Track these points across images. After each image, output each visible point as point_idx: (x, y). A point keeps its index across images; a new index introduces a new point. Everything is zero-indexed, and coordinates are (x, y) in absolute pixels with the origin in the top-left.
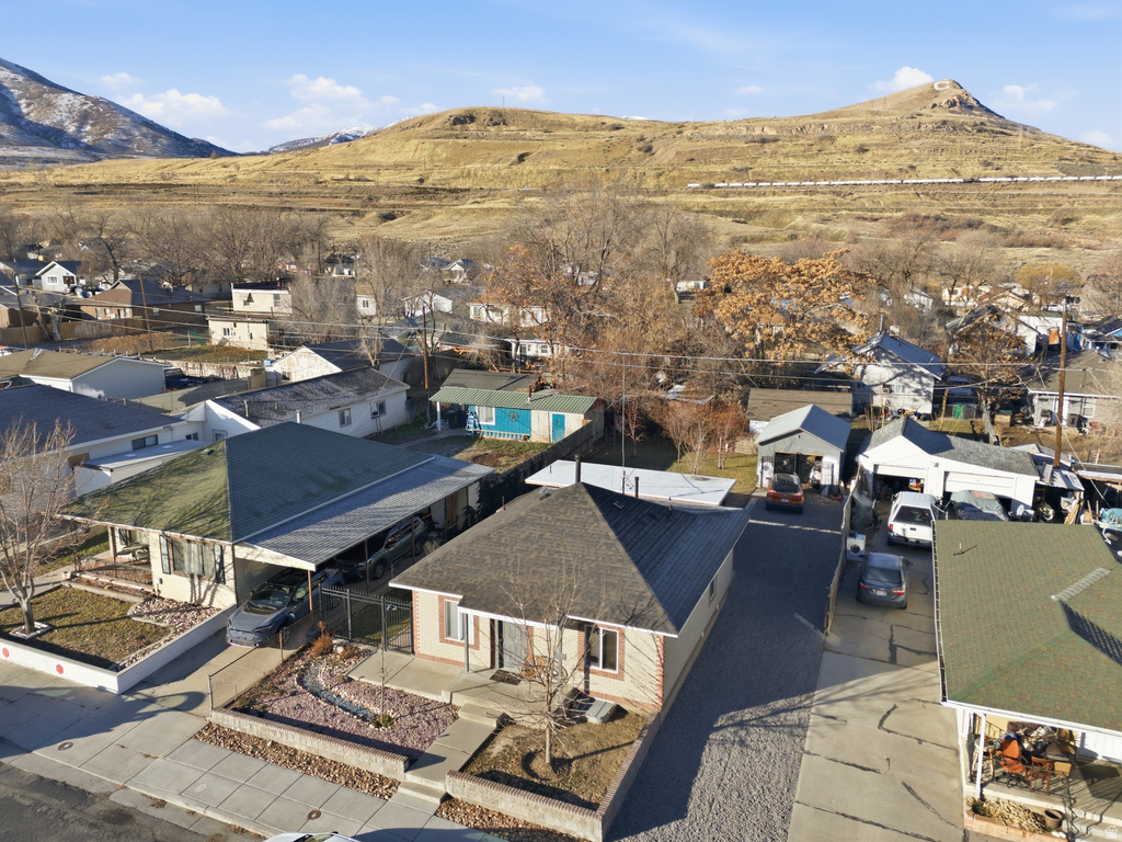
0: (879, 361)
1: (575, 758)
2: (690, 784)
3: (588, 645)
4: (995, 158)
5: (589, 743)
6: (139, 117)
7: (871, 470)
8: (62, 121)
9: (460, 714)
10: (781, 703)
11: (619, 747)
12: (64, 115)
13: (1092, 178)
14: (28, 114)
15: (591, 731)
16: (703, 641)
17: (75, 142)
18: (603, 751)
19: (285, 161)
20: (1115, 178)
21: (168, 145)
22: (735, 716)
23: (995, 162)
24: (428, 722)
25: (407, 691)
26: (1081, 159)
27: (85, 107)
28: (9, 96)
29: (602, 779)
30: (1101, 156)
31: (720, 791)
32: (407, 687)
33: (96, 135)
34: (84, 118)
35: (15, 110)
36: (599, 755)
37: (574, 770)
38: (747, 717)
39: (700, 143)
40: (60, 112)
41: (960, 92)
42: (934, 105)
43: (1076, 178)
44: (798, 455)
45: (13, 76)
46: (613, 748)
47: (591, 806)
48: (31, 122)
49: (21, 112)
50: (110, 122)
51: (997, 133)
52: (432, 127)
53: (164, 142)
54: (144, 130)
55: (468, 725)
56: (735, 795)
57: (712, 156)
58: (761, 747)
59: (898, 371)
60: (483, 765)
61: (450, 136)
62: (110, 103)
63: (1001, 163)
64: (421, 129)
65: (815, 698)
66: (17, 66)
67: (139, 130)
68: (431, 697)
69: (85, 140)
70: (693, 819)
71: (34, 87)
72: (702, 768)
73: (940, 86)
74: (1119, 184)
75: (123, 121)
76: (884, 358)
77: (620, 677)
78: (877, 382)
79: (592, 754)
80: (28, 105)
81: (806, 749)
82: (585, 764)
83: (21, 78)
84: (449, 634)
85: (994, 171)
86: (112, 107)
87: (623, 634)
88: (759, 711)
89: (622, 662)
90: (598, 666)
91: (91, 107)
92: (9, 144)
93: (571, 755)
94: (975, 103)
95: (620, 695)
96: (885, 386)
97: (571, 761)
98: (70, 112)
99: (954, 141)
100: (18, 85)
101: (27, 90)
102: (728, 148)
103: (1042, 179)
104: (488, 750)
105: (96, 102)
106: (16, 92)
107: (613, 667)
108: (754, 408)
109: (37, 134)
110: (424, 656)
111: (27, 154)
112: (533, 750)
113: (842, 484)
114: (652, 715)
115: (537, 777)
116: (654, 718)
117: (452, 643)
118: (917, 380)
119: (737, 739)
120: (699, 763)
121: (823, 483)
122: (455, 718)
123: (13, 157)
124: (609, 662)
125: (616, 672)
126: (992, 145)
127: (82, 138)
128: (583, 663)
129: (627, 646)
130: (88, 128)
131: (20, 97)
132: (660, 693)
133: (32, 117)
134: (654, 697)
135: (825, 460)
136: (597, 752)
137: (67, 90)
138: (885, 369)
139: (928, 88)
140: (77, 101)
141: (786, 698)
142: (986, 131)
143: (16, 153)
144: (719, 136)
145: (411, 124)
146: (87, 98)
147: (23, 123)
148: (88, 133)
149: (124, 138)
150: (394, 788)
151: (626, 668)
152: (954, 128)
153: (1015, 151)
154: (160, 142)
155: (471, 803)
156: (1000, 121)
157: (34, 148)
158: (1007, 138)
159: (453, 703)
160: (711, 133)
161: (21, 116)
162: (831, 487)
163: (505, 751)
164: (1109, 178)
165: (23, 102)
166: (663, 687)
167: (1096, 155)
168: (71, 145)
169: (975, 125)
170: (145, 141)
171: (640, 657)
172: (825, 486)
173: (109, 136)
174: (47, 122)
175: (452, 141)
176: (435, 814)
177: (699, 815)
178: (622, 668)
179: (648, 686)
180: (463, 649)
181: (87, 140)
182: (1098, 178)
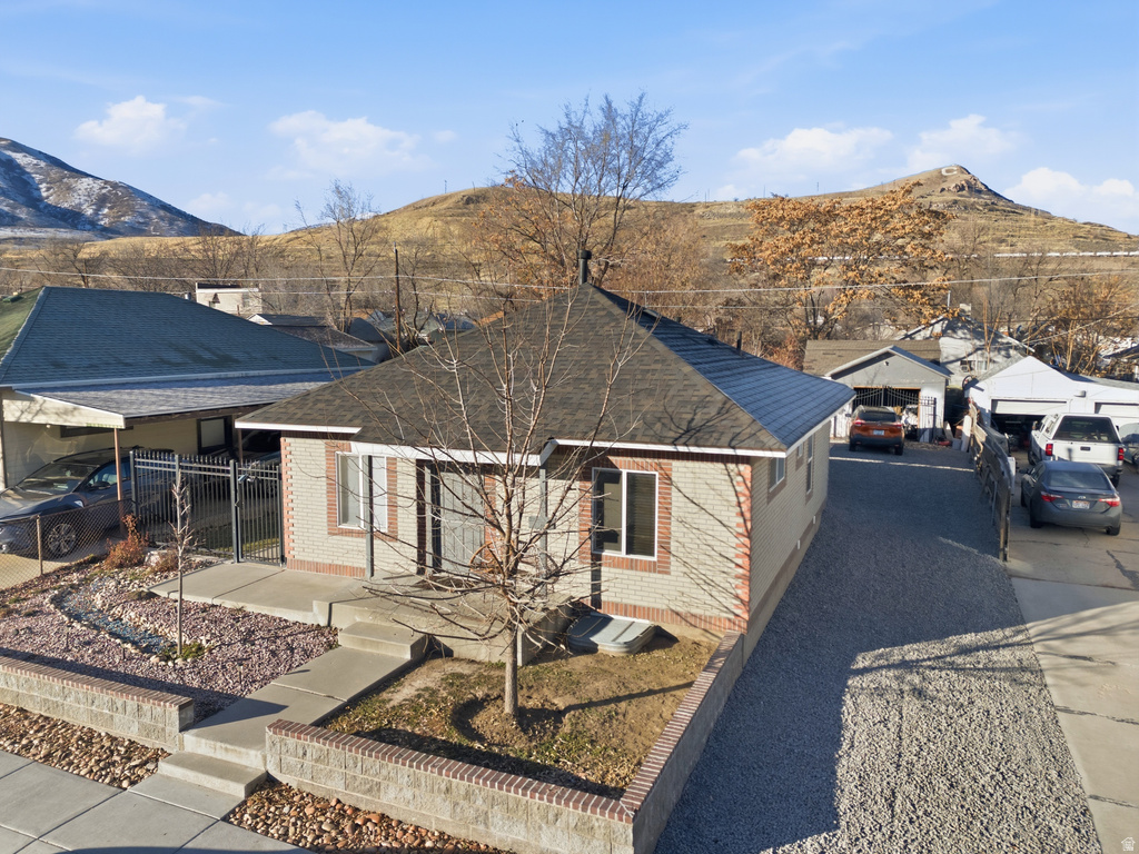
0: (955, 332)
1: (568, 709)
2: (830, 764)
3: (599, 510)
4: (1008, 236)
5: (600, 685)
6: (158, 201)
7: (987, 407)
8: (80, 204)
9: (341, 639)
10: (968, 639)
11: (664, 691)
12: (83, 198)
13: (1109, 253)
14: (47, 198)
15: (605, 666)
16: (801, 555)
17: (92, 224)
18: (631, 697)
19: (298, 238)
20: (1131, 254)
21: (185, 228)
22: (891, 654)
23: (1009, 239)
24: (274, 653)
25: (251, 608)
26: (1096, 237)
27: (104, 191)
28: (30, 181)
29: (630, 745)
30: (1115, 234)
31: (903, 774)
32: (253, 601)
33: (114, 217)
34: (102, 201)
35: (35, 193)
36: (623, 705)
37: (566, 728)
38: (912, 656)
39: (711, 221)
40: (79, 197)
41: (967, 177)
42: (943, 190)
43: (1092, 254)
44: (886, 390)
45: (35, 161)
46: (651, 692)
47: (607, 792)
48: (50, 205)
49: (40, 196)
50: (128, 205)
51: (1009, 212)
52: (445, 206)
53: (181, 224)
54: (162, 213)
55: (354, 657)
56: (942, 785)
57: (724, 233)
58: (963, 700)
59: (978, 343)
60: (366, 718)
61: (463, 215)
62: (129, 187)
63: (1015, 240)
64: (434, 208)
65: (1032, 632)
66: (40, 152)
67: (157, 213)
68: (292, 616)
69: (102, 223)
70: (855, 832)
71: (55, 172)
72: (848, 735)
73: (948, 171)
74: (1136, 259)
75: (141, 205)
76: (961, 328)
77: (662, 568)
78: (952, 358)
79: (606, 702)
80: (48, 189)
81: (1058, 702)
82: (592, 719)
83: (43, 164)
84: (345, 519)
85: (1008, 248)
86: (131, 191)
87: (667, 478)
88: (935, 648)
89: (667, 536)
90: (619, 549)
91: (109, 191)
92: (26, 226)
93: (560, 703)
94: (983, 188)
95: (661, 605)
96: (963, 363)
97: (559, 714)
98: (89, 196)
99: (966, 219)
100: (39, 171)
101: (49, 175)
102: (739, 225)
103: (1058, 254)
104: (385, 695)
105: (115, 186)
106: (38, 177)
107: (648, 550)
108: (812, 361)
109: (55, 217)
110: (302, 564)
111: (42, 235)
112: (480, 694)
113: (948, 427)
114: (729, 637)
115: (481, 739)
116: (733, 642)
117: (350, 533)
118: (1003, 353)
119: (906, 688)
120: (839, 726)
121: (921, 426)
122: (331, 646)
123: (30, 238)
124: (640, 542)
125: (655, 559)
126: (1005, 223)
127: (99, 220)
128: (589, 545)
129: (676, 499)
130: (106, 211)
131: (41, 182)
132: (743, 593)
133: (52, 200)
134: (731, 603)
135: (923, 394)
136: (618, 699)
137: (88, 175)
138: (962, 342)
139: (936, 174)
140: (96, 186)
141: (976, 632)
142: (997, 210)
143: (32, 234)
144: (730, 214)
145: (424, 204)
146: (106, 182)
147: (41, 206)
148: (106, 216)
149: (141, 220)
150: (150, 766)
151: (673, 546)
152: (966, 208)
153: (1028, 229)
154: (177, 225)
155: (319, 794)
156: (1010, 204)
157: (52, 230)
158: (1019, 217)
159: (334, 623)
160: (722, 211)
161: (40, 199)
162: (933, 430)
163: (419, 696)
164: (1126, 253)
165: (43, 186)
166: (750, 579)
167: (1110, 234)
168: (88, 227)
169: (987, 205)
170: (162, 224)
171: (702, 520)
172: (925, 430)
173: (126, 219)
174: (66, 205)
175: (464, 219)
176: (226, 819)
177: (868, 824)
178: (666, 548)
179: (719, 579)
180: (363, 542)
181: (104, 222)
182: (1115, 254)
